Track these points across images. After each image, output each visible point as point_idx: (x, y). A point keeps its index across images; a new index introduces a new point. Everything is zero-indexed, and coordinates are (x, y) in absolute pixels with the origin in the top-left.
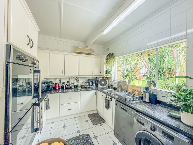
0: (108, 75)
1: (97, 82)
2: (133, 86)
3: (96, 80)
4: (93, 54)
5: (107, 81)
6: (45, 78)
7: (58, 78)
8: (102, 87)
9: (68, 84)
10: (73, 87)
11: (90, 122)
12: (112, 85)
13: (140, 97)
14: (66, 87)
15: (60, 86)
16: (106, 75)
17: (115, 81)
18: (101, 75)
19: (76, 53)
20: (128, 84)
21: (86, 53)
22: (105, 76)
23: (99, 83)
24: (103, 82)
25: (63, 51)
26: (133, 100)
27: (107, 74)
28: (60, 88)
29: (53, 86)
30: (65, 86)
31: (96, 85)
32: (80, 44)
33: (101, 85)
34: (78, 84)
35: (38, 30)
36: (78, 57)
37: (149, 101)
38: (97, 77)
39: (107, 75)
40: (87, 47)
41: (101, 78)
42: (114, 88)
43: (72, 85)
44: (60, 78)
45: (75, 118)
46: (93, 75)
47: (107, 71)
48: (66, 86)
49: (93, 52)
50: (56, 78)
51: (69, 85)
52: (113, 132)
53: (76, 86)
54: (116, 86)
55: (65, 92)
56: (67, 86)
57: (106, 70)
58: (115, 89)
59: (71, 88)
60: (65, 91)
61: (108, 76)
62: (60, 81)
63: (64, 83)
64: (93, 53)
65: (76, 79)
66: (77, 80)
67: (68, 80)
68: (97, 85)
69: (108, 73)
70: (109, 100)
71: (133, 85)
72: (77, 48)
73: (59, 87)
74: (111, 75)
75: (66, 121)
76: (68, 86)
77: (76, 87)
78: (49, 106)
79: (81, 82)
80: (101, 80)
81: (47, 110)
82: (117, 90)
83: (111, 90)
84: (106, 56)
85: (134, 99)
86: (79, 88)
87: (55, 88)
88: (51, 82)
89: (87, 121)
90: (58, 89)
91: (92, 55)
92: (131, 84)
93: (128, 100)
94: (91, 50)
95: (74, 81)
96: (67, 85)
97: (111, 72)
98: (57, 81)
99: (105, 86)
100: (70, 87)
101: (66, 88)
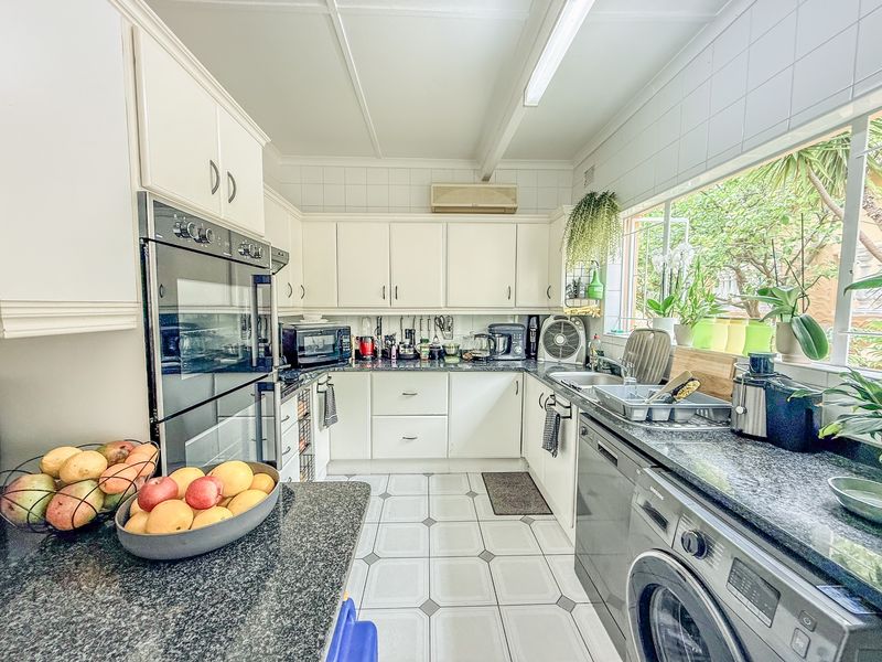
0: (585, 302)
1: (533, 340)
2: (697, 354)
3: (529, 331)
4: (515, 209)
5: (582, 333)
6: (324, 317)
7: (368, 317)
8: (556, 360)
9: (407, 342)
10: (425, 354)
11: (483, 500)
12: (601, 353)
13: (716, 410)
14: (401, 353)
15: (380, 347)
16: (570, 303)
17: (617, 335)
18: (552, 303)
19: (437, 210)
20: (674, 343)
21: (480, 205)
22: (568, 308)
23: (541, 341)
24: (560, 340)
25: (389, 209)
26: (671, 420)
27: (576, 297)
28: (380, 355)
29: (355, 346)
30: (394, 349)
31: (528, 351)
32: (457, 173)
33: (554, 351)
34: (447, 342)
35: (264, 139)
36: (440, 228)
37: (762, 432)
38: (530, 317)
39: (577, 302)
40: (486, 179)
41: (550, 322)
42: (610, 364)
43: (423, 345)
44: (379, 319)
45: (428, 475)
46: (511, 303)
47: (576, 285)
48: (398, 351)
49: (515, 200)
50: (363, 317)
51: (409, 347)
52: (572, 559)
53: (439, 352)
54: (616, 355)
55: (396, 370)
56: (401, 349)
57: (570, 281)
58: (614, 370)
59: (417, 356)
60: (394, 366)
61: (587, 307)
62: (379, 329)
63: (390, 338)
64: (515, 206)
65: (440, 321)
66: (442, 329)
67: (407, 325)
68: (531, 353)
69: (582, 292)
70: (558, 415)
71: (698, 348)
72: (441, 191)
73: (375, 352)
74: (601, 302)
75: (393, 479)
76: (407, 350)
77: (438, 355)
78: (334, 411)
79: (462, 337)
80: (551, 328)
81: (326, 424)
82: (620, 376)
83: (593, 373)
84: (569, 209)
85: (679, 416)
86: (448, 360)
87: (360, 356)
88: (347, 331)
89: (472, 494)
90: (373, 359)
91: (512, 211)
92: (690, 345)
93: (640, 415)
94: (507, 192)
95: (433, 333)
96: (405, 347)
97: (599, 290)
98: (368, 330)
99: (572, 359)
100: (415, 351)
101: (400, 358)
